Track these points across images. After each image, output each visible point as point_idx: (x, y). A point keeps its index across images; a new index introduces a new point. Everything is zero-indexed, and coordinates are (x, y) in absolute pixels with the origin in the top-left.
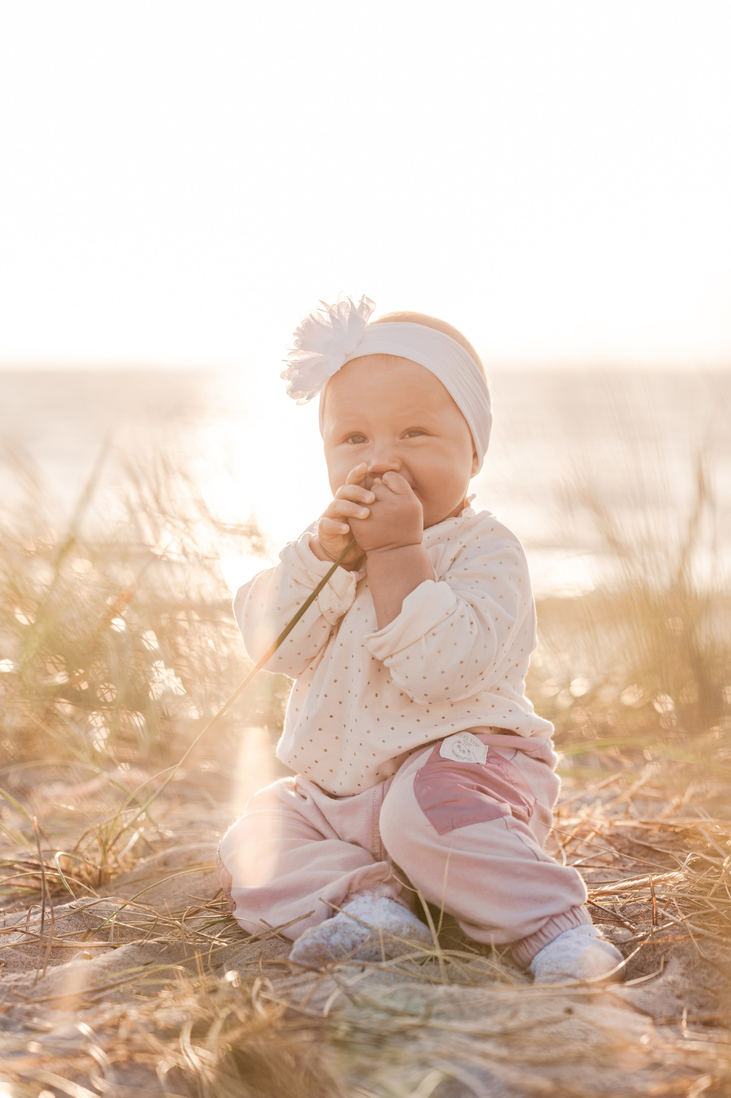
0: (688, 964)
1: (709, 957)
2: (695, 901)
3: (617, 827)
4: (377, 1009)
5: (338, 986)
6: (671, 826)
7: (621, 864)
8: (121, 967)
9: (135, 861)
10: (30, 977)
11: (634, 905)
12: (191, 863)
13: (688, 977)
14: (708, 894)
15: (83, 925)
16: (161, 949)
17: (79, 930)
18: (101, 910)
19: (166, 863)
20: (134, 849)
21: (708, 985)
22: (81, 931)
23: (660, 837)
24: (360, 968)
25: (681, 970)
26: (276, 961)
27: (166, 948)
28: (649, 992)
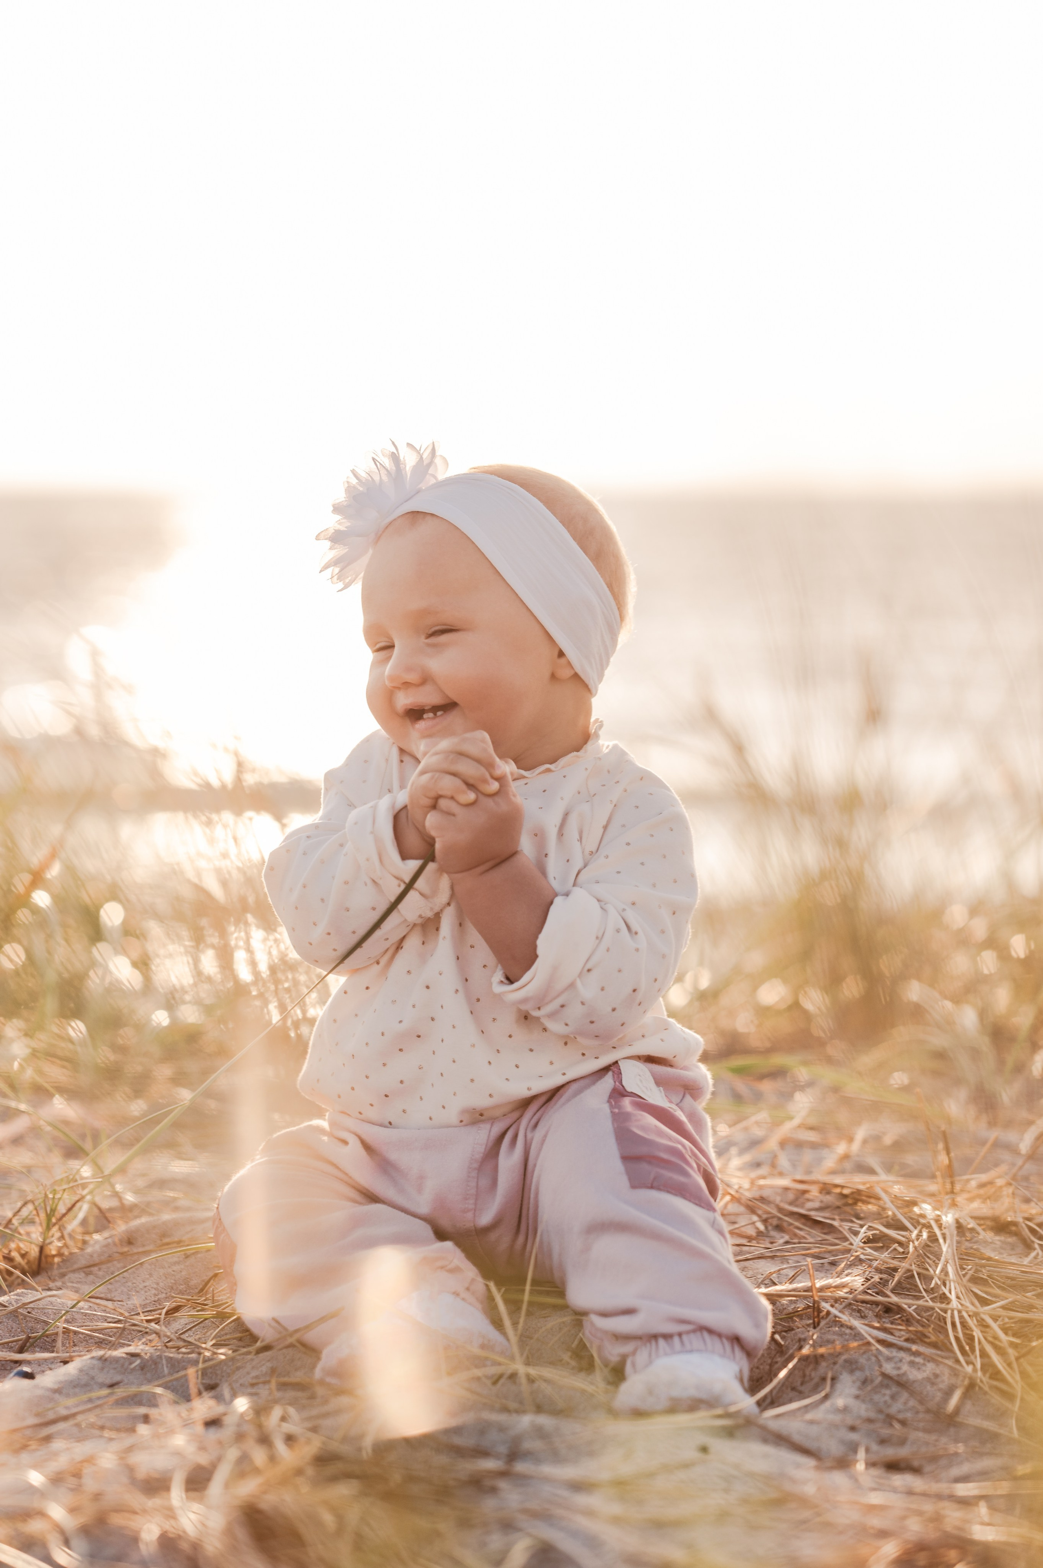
0: (865, 1382)
1: (894, 1373)
2: (873, 1292)
3: (761, 1187)
6: (836, 1186)
7: (768, 1240)
8: (77, 1390)
9: (87, 1238)
12: (167, 1240)
13: (863, 1401)
14: (890, 1283)
15: (19, 1330)
16: (131, 1364)
17: (13, 1337)
18: (43, 1309)
19: (130, 1241)
20: (84, 1222)
21: (893, 1410)
22: (16, 1338)
23: (822, 1202)
25: (854, 1391)
26: (292, 1379)
27: (138, 1362)
28: (812, 1422)
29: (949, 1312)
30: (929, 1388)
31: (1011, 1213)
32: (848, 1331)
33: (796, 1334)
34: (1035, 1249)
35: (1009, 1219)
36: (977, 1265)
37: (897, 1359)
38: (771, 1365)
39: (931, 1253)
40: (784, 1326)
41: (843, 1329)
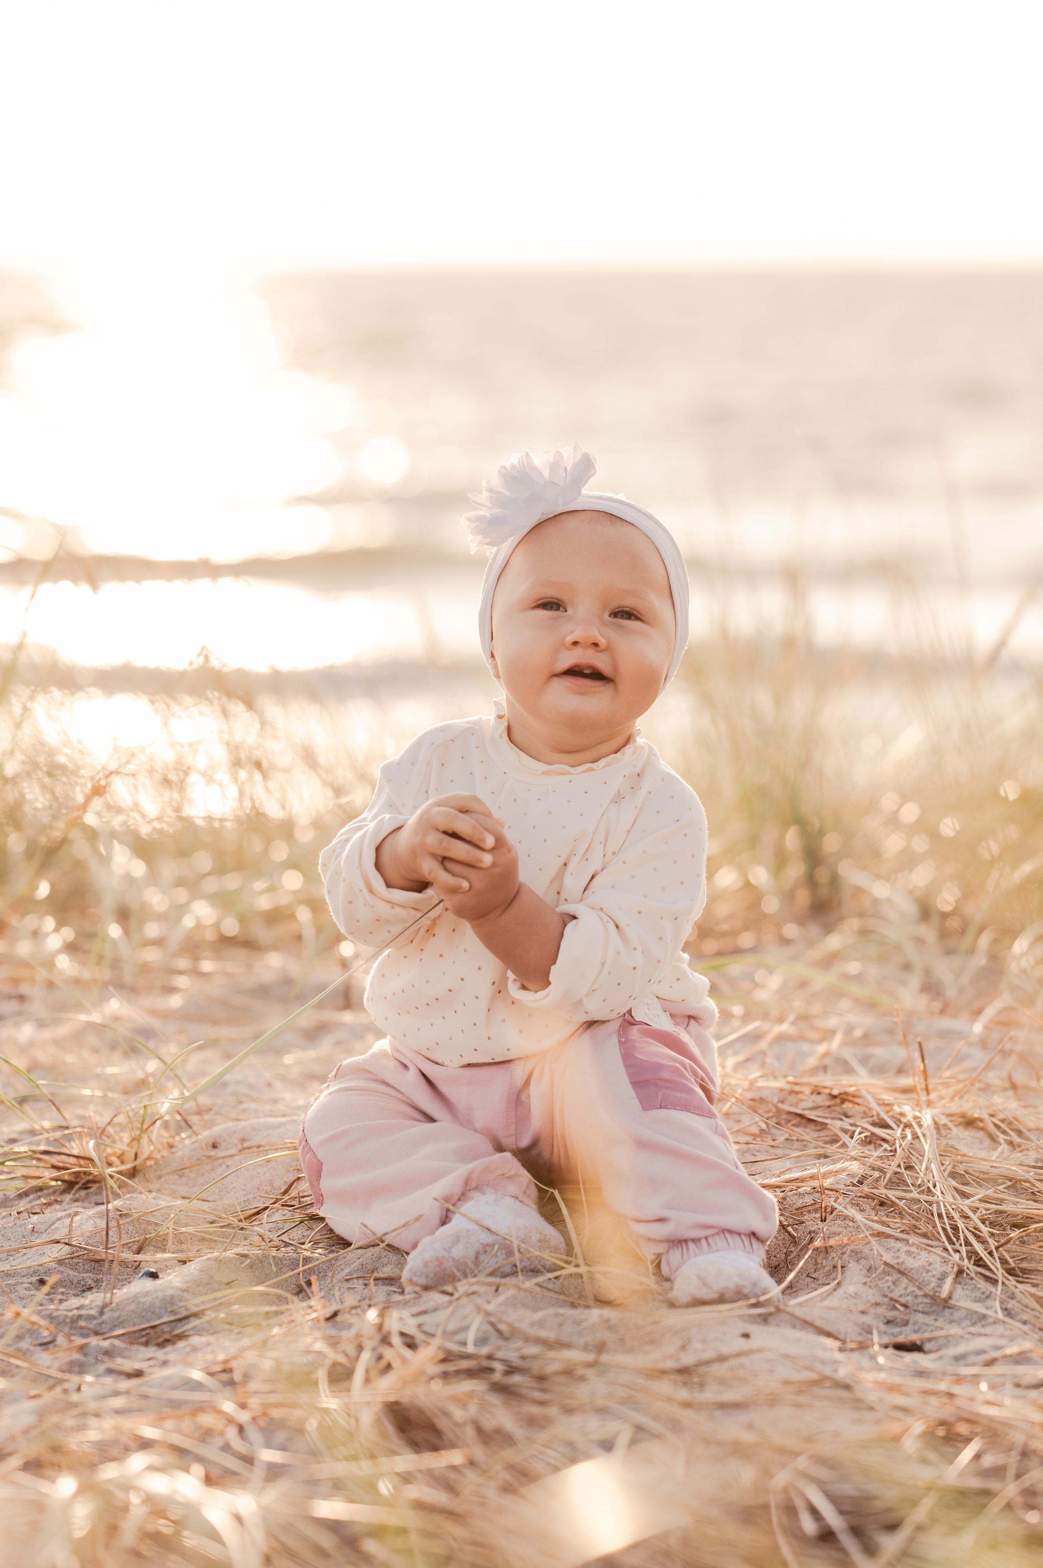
0: (869, 1270)
1: (892, 1261)
3: (760, 1088)
4: (527, 1339)
5: (479, 1313)
6: (826, 1088)
7: (770, 1137)
8: (202, 1289)
10: (94, 1304)
11: (796, 1194)
12: (246, 1144)
13: (870, 1287)
14: (882, 1179)
15: (134, 1231)
17: (131, 1238)
18: (153, 1211)
21: (894, 1295)
22: (134, 1239)
23: (813, 1101)
24: (494, 1288)
25: (862, 1278)
27: (248, 1261)
28: (830, 1308)
29: (935, 1205)
30: (924, 1274)
31: (978, 1110)
32: (851, 1224)
33: (806, 1227)
34: (1000, 1144)
35: (976, 1115)
36: (954, 1161)
37: (895, 1250)
38: (787, 1254)
39: (914, 1150)
40: (795, 1220)
41: (847, 1222)
